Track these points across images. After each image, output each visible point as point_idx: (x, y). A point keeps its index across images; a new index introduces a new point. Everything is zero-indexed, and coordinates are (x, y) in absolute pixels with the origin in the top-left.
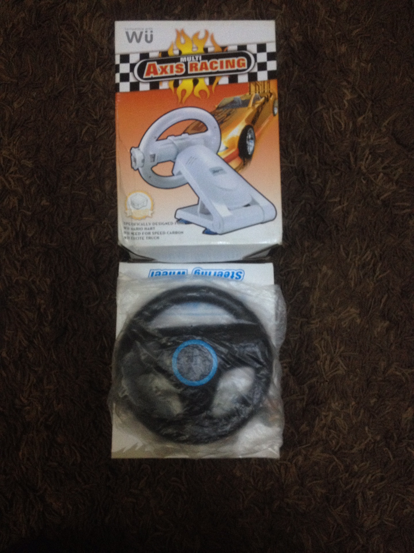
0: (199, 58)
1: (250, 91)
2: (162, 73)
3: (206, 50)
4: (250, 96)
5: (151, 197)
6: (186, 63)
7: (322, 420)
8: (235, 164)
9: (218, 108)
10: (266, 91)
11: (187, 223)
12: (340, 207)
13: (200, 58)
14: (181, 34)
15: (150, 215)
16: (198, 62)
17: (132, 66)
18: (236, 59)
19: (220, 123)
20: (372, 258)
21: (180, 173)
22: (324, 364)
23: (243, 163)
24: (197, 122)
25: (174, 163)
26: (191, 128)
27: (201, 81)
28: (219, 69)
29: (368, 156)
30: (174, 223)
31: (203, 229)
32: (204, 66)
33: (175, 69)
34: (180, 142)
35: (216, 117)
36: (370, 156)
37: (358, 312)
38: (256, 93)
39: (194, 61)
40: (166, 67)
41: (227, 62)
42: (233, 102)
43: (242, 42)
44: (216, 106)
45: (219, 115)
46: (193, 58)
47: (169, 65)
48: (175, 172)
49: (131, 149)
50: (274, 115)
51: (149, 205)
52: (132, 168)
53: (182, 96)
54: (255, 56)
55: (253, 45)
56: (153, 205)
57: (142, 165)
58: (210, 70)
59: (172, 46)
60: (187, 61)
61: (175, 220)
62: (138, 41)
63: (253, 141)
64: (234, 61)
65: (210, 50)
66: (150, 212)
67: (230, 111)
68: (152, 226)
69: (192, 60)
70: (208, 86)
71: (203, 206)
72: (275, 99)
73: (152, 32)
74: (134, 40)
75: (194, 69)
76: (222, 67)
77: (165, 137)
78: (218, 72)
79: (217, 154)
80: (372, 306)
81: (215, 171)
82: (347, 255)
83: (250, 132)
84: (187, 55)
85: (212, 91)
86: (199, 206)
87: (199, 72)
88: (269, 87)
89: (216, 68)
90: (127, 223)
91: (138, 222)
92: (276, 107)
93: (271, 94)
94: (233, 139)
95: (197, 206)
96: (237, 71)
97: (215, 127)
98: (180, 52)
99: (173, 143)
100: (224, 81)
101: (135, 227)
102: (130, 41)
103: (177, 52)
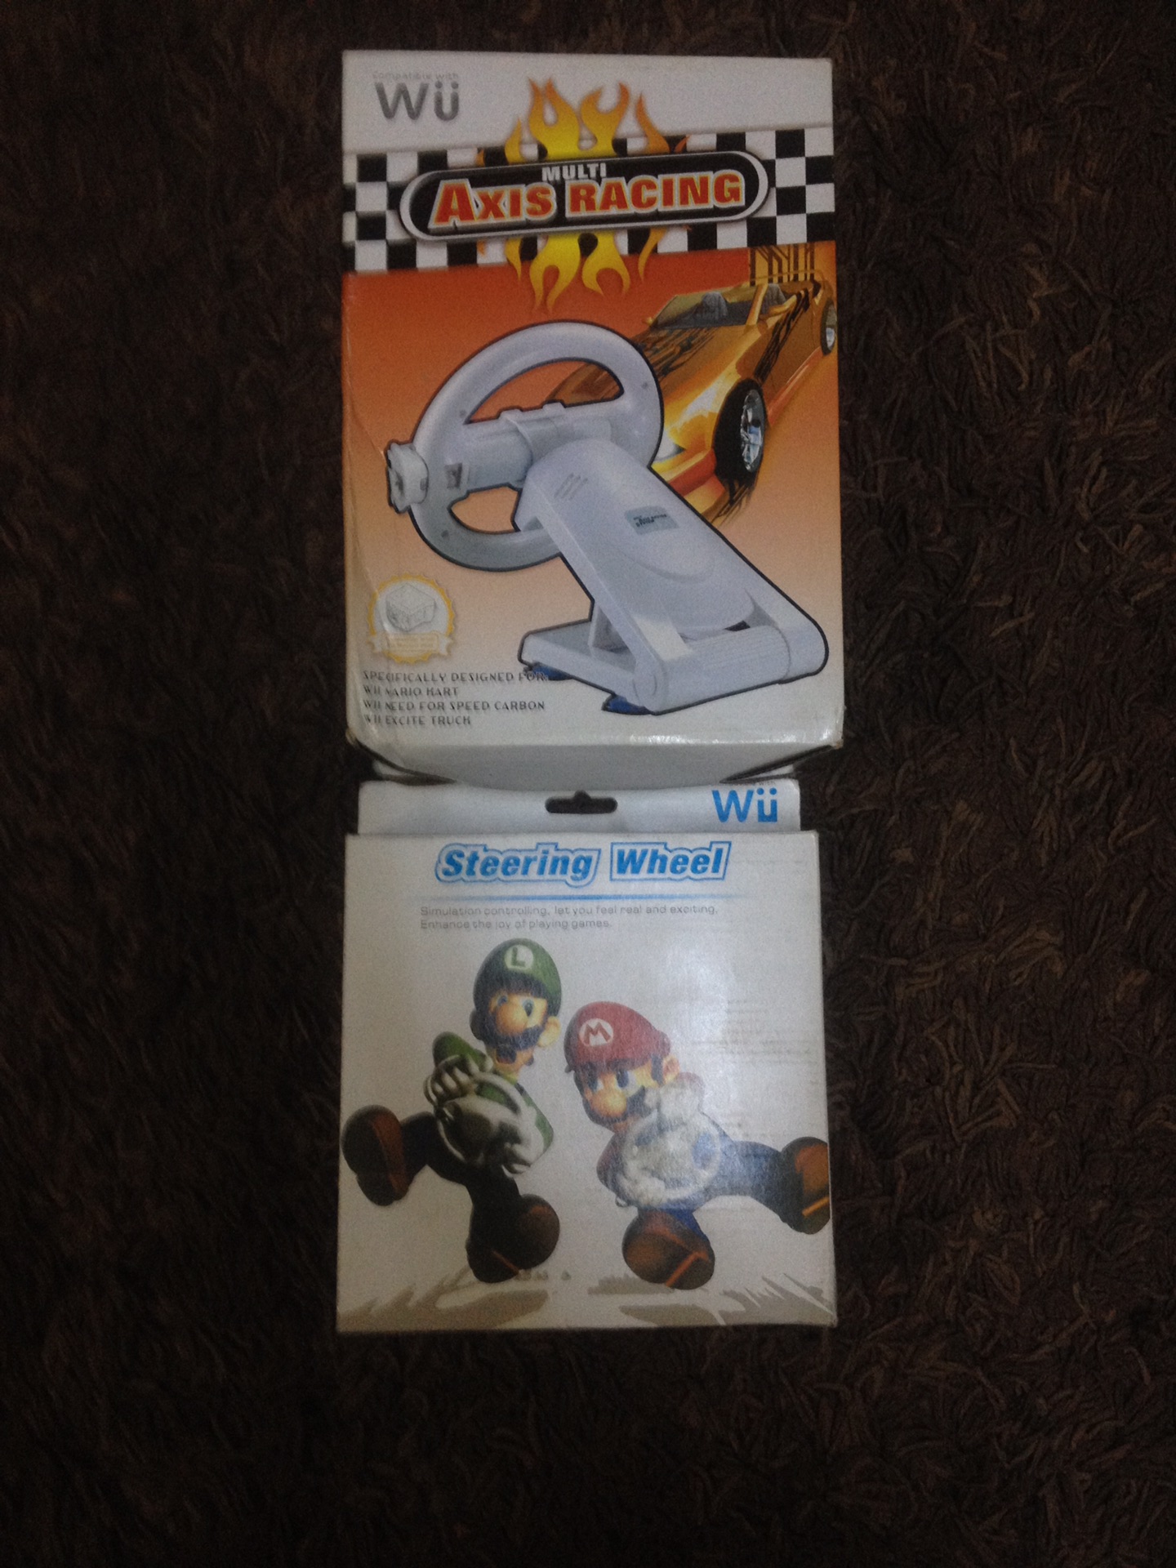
0: (598, 172)
1: (753, 276)
2: (485, 216)
3: (620, 145)
4: (753, 290)
5: (446, 594)
6: (560, 187)
7: (945, 1263)
8: (703, 498)
9: (656, 326)
10: (801, 277)
11: (558, 676)
12: (1010, 625)
13: (603, 173)
14: (544, 94)
15: (444, 652)
16: (596, 184)
17: (395, 194)
18: (711, 177)
19: (661, 372)
20: (1102, 782)
21: (535, 525)
22: (955, 1097)
23: (727, 498)
24: (592, 368)
25: (520, 492)
26: (571, 387)
27: (604, 241)
28: (659, 206)
29: (1099, 471)
30: (516, 677)
31: (605, 696)
32: (614, 197)
33: (525, 204)
34: (539, 428)
35: (647, 354)
36: (1104, 472)
37: (1058, 940)
38: (771, 281)
39: (583, 180)
40: (498, 197)
41: (685, 184)
42: (701, 308)
43: (730, 124)
44: (650, 320)
45: (658, 347)
46: (581, 169)
47: (507, 191)
48: (521, 522)
49: (389, 447)
50: (826, 351)
51: (442, 621)
52: (391, 504)
53: (547, 289)
54: (770, 166)
55: (765, 134)
56: (454, 619)
57: (421, 500)
58: (632, 209)
59: (516, 131)
60: (562, 179)
61: (521, 668)
62: (414, 114)
63: (759, 430)
64: (704, 182)
65: (635, 145)
66: (446, 641)
67: (692, 338)
68: (450, 684)
69: (577, 177)
70: (623, 258)
71: (606, 627)
72: (829, 303)
73: (455, 86)
74: (402, 111)
75: (583, 204)
76: (668, 200)
77: (494, 413)
78: (657, 216)
79: (650, 468)
80: (1101, 924)
81: (643, 521)
82: (1030, 769)
83: (752, 402)
84: (561, 163)
85: (637, 271)
86: (593, 627)
87: (598, 213)
88: (812, 267)
89: (651, 202)
90: (374, 675)
91: (406, 670)
92: (832, 327)
93: (817, 287)
94: (697, 422)
95: (585, 626)
96: (716, 212)
97: (645, 385)
98: (542, 151)
99: (517, 431)
100: (675, 242)
101: (398, 686)
102: (389, 113)
103: (531, 152)
